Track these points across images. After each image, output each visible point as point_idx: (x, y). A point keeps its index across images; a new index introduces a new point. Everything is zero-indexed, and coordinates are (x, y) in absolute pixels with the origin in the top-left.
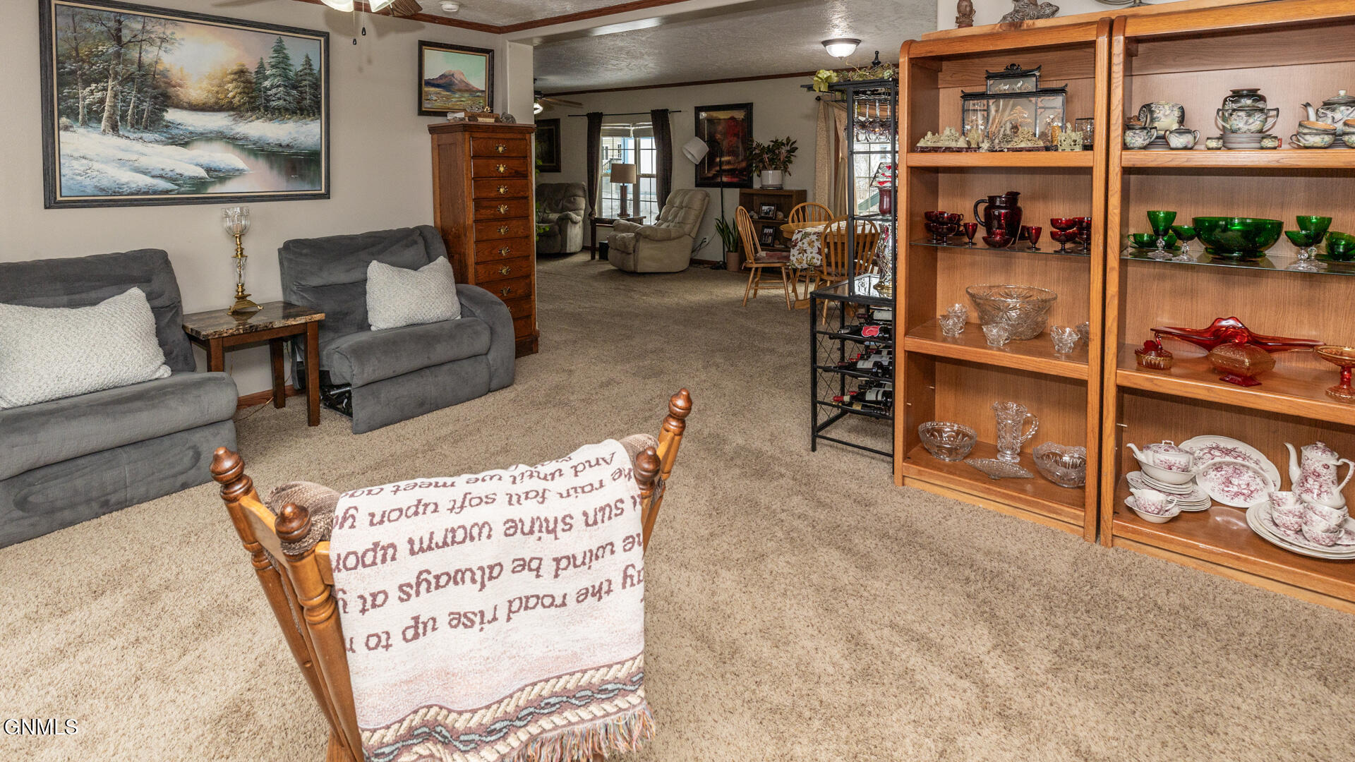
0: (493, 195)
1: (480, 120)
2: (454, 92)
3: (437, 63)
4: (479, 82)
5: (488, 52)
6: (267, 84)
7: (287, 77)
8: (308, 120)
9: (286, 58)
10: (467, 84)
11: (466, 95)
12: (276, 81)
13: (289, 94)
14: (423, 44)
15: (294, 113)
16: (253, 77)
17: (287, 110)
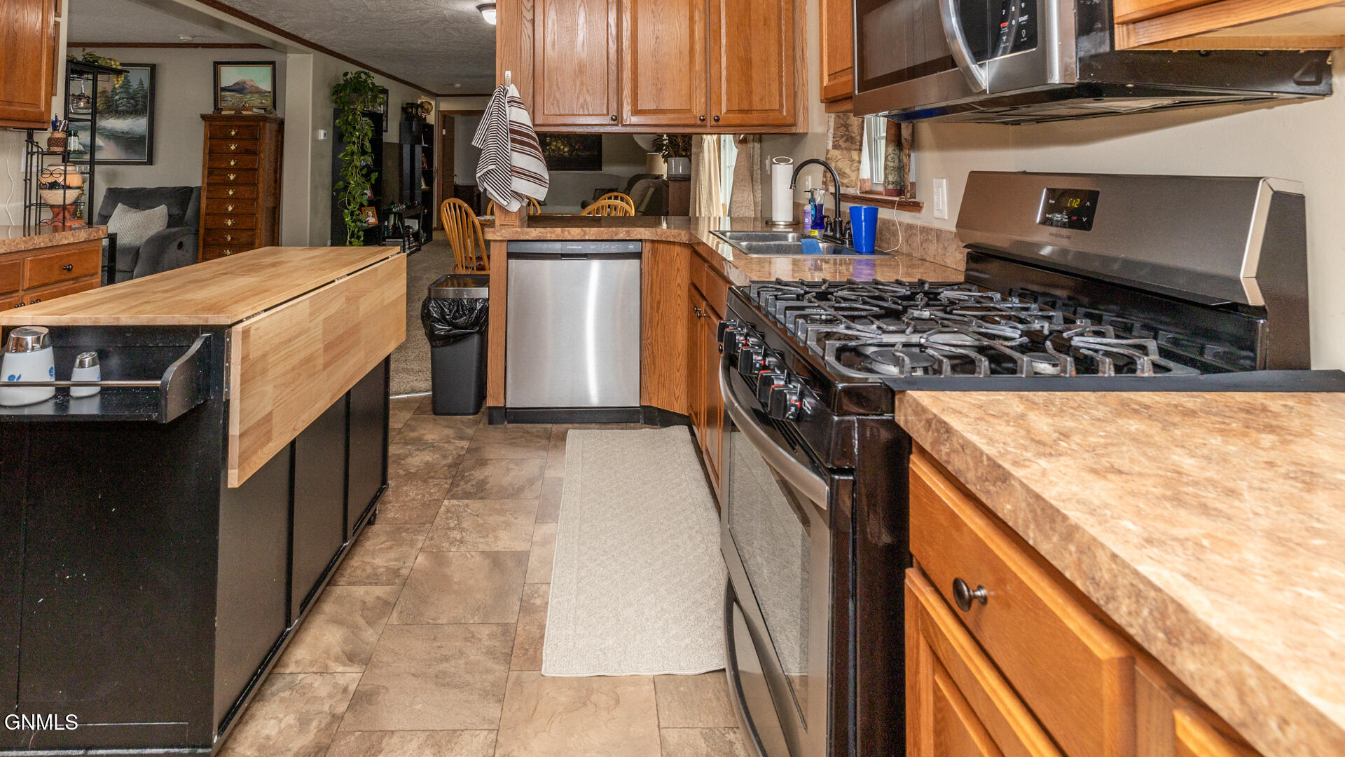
0: (223, 166)
1: (244, 113)
2: (246, 94)
3: (230, 76)
4: (266, 86)
5: (273, 63)
6: (117, 97)
7: (128, 93)
8: (139, 118)
9: (129, 81)
10: (257, 88)
11: (256, 96)
12: (123, 95)
13: (129, 102)
14: (217, 65)
15: (131, 113)
16: (109, 94)
17: (127, 112)
